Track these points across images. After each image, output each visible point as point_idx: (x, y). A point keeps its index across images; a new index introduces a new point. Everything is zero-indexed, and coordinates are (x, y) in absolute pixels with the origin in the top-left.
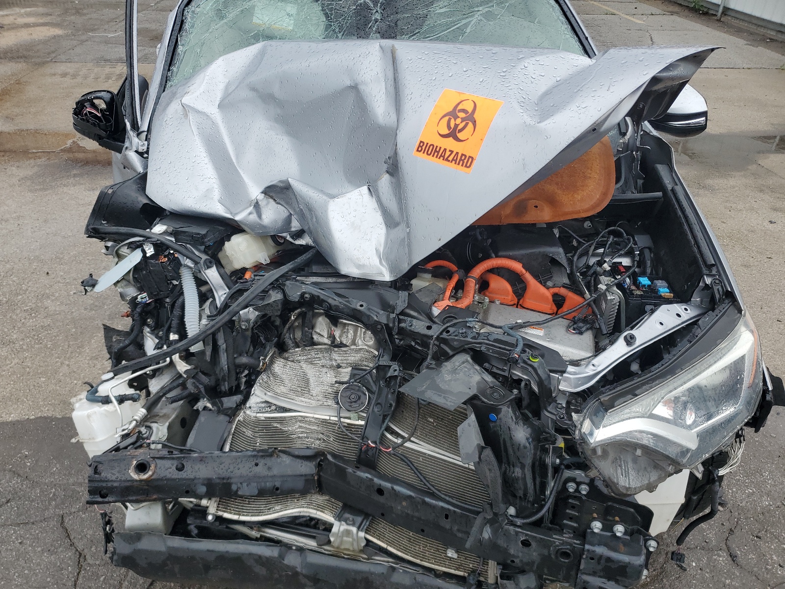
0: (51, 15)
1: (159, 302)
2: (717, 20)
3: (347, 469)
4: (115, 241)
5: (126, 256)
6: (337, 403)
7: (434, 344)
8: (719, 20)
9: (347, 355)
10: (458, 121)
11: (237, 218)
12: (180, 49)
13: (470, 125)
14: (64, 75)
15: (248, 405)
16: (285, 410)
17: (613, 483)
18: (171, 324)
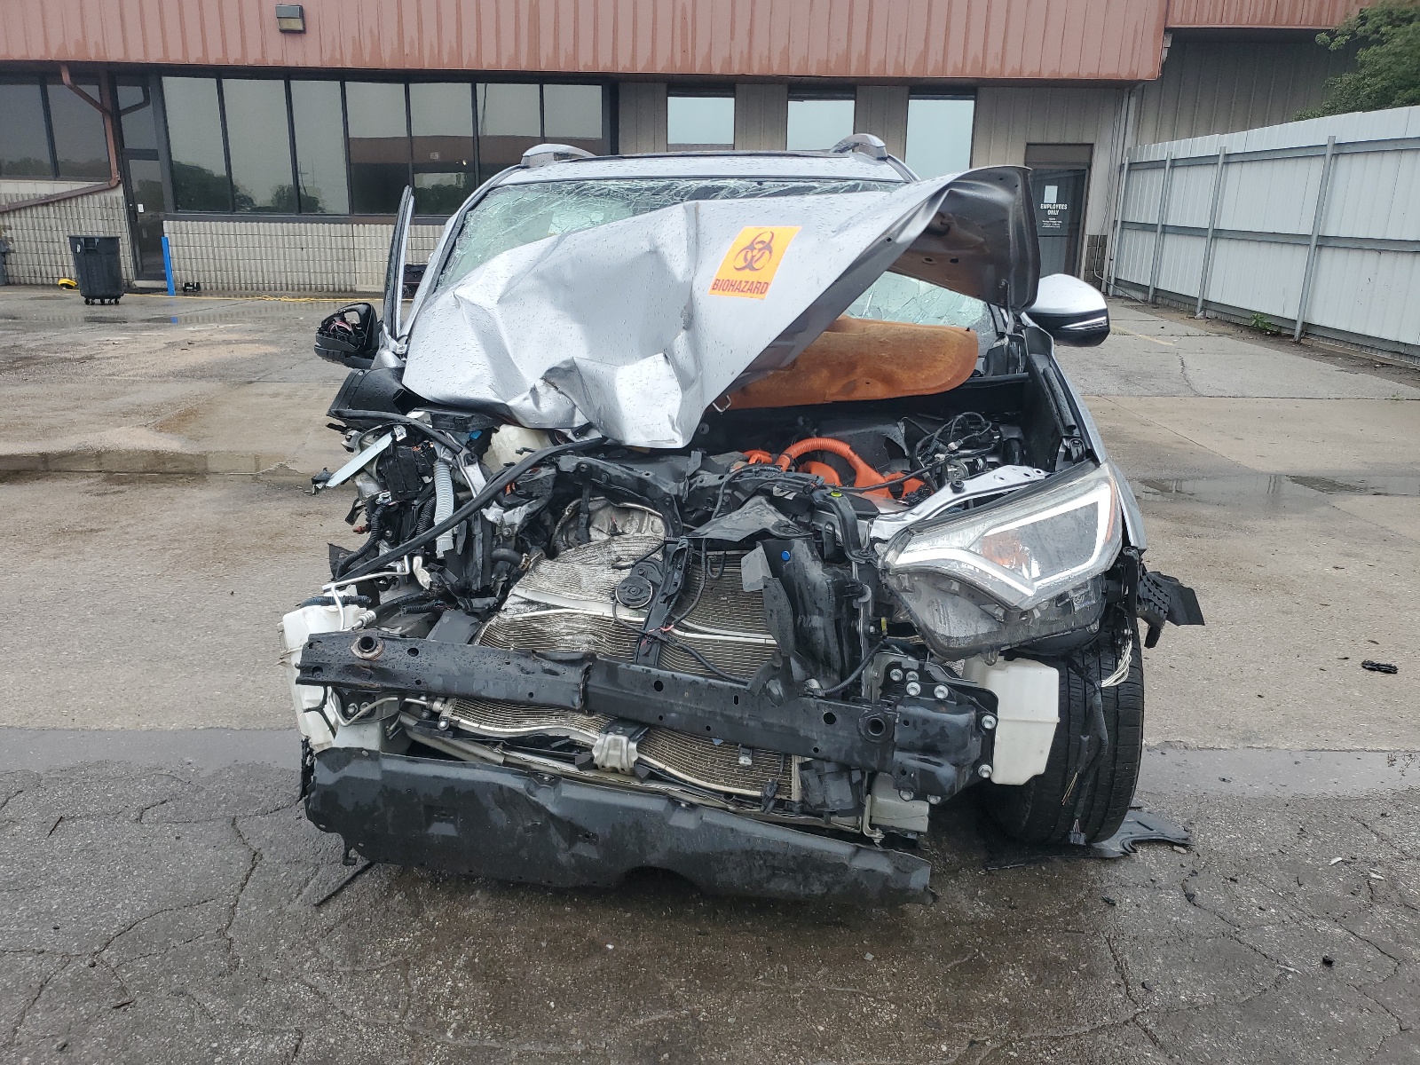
0: (262, 331)
1: (405, 505)
2: (1295, 342)
3: (618, 665)
4: (359, 430)
5: (369, 446)
6: (613, 599)
7: (725, 494)
8: (1298, 343)
9: (629, 545)
10: (755, 252)
11: (510, 403)
12: (457, 252)
13: (767, 252)
14: (276, 395)
15: (503, 608)
16: (548, 607)
17: (930, 631)
18: (416, 530)
